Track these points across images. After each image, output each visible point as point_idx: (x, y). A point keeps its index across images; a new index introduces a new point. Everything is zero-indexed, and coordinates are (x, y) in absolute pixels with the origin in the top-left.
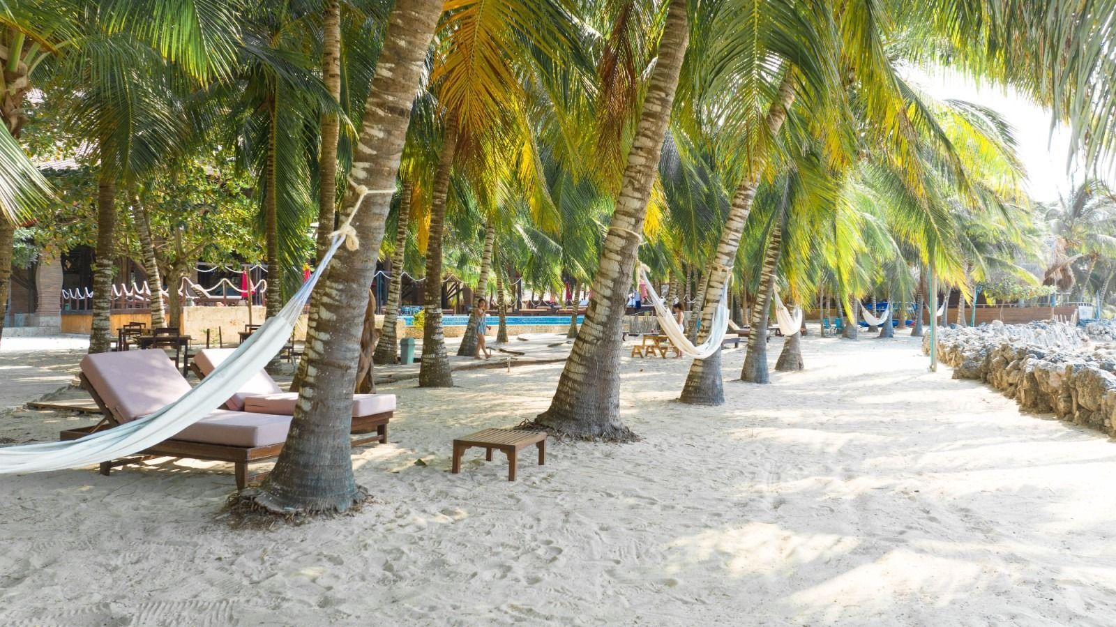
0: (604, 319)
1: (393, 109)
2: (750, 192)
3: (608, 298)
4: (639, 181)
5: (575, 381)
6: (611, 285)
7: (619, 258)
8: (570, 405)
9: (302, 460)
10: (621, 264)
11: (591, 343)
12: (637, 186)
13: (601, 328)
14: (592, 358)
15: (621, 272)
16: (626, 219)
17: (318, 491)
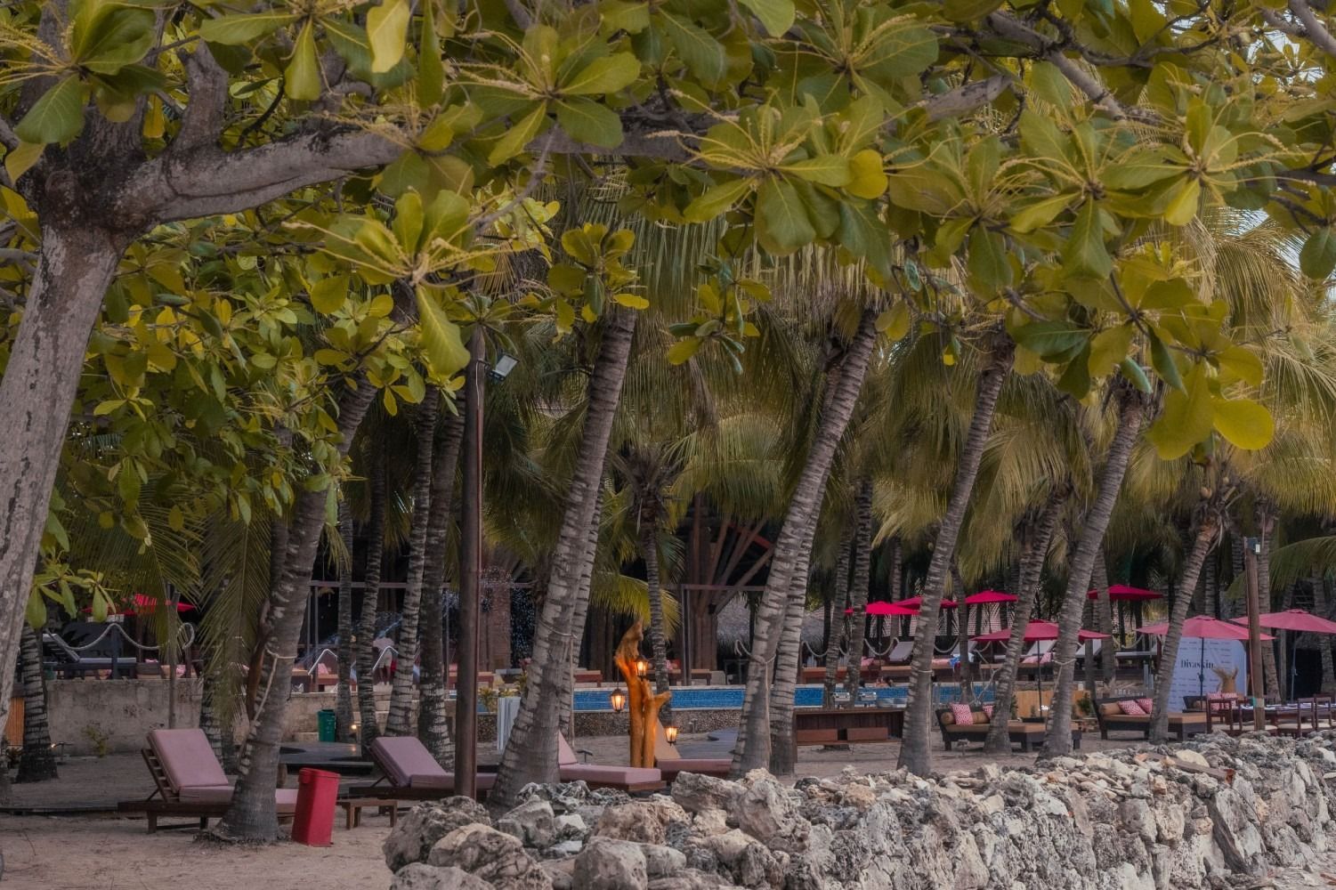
0: (534, 705)
1: (298, 573)
2: (791, 541)
3: (538, 685)
4: (564, 569)
5: (508, 768)
6: (540, 672)
7: (547, 645)
8: (504, 792)
9: (243, 807)
10: (550, 650)
11: (523, 730)
12: (562, 574)
13: (531, 715)
14: (523, 745)
15: (550, 659)
16: (553, 606)
17: (253, 827)
